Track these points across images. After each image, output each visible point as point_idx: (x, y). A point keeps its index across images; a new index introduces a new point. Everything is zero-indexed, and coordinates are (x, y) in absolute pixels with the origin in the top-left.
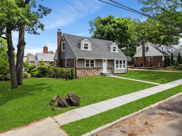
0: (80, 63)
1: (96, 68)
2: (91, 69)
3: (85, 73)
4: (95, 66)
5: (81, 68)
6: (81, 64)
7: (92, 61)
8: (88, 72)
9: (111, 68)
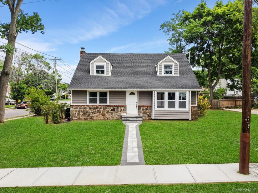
0: (77, 97)
1: (110, 106)
2: (99, 107)
3: (87, 114)
4: (108, 104)
5: (79, 106)
6: (80, 99)
7: (103, 95)
8: (92, 113)
9: (147, 107)
